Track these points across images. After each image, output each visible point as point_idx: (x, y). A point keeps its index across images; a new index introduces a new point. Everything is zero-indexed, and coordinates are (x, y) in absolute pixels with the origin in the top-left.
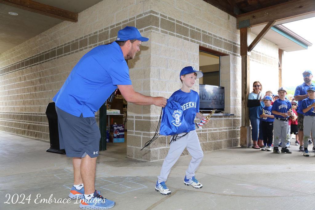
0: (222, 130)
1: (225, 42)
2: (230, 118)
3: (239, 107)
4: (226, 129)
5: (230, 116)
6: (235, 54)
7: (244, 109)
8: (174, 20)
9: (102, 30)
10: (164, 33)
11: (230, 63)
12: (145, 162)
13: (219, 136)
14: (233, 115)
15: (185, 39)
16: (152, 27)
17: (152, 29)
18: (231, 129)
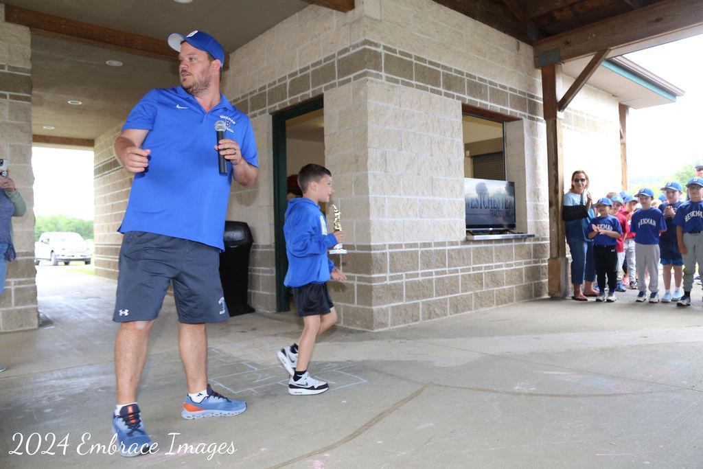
0: (511, 265)
1: (513, 95)
2: (526, 243)
3: (546, 219)
4: (520, 264)
5: (527, 239)
6: (534, 116)
7: (555, 224)
8: (410, 56)
9: (274, 83)
10: (392, 82)
11: (523, 136)
12: (364, 332)
13: (507, 277)
14: (533, 236)
15: (433, 91)
16: (368, 72)
17: (369, 76)
18: (530, 263)
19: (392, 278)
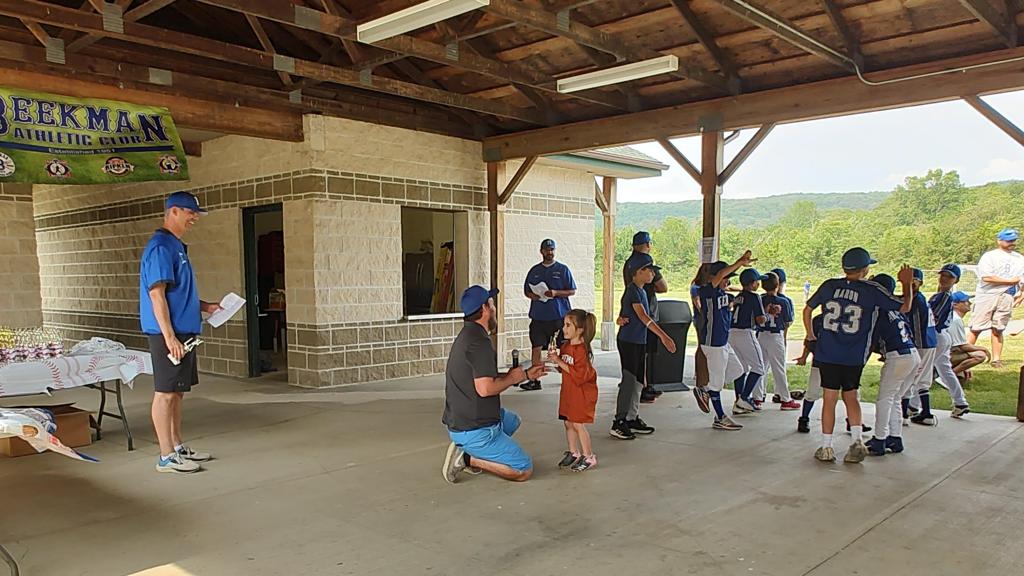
1: (457, 190)
10: (335, 199)
11: (468, 226)
15: (372, 200)
16: (313, 193)
17: (315, 196)
19: (334, 349)
